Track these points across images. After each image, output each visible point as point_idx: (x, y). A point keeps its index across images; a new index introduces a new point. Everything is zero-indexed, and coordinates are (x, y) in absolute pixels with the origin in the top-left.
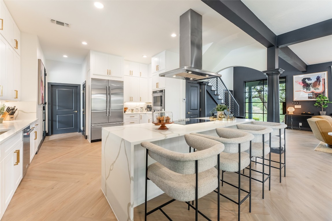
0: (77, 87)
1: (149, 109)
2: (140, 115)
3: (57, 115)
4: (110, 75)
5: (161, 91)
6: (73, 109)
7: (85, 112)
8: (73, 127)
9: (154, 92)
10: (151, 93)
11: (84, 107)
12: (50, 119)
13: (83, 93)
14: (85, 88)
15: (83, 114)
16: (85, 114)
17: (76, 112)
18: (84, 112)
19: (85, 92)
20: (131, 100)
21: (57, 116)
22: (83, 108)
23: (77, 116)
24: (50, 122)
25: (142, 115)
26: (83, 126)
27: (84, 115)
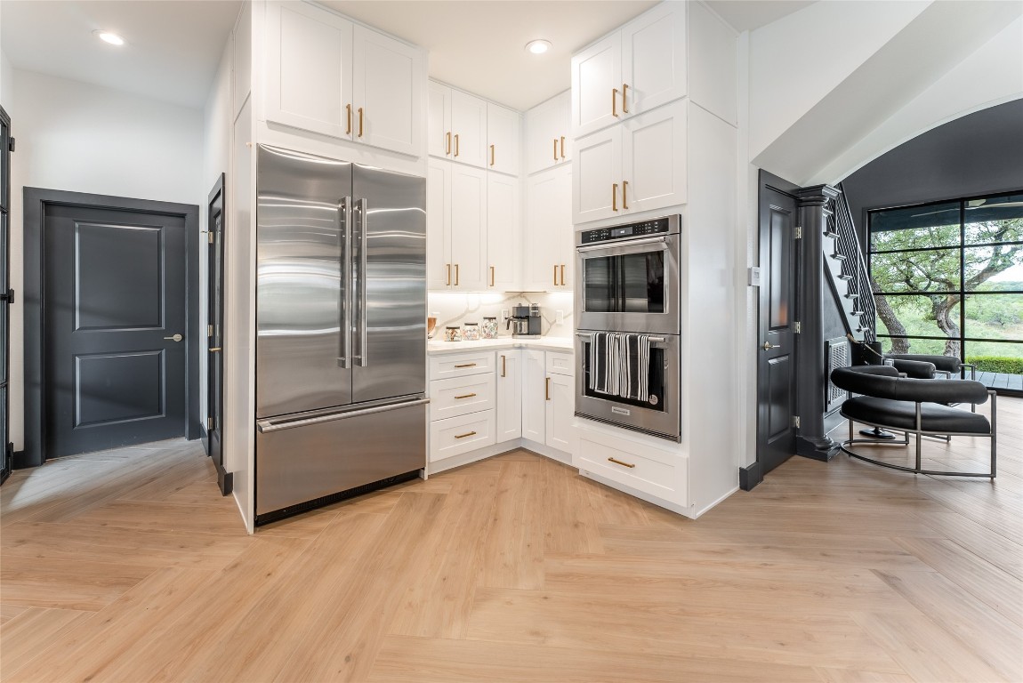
0: (182, 215)
1: (525, 324)
2: (500, 354)
3: (78, 355)
4: (359, 140)
5: (663, 225)
6: (163, 327)
7: (221, 345)
8: (160, 412)
9: (587, 237)
10: (570, 241)
11: (217, 317)
12: (38, 378)
13: (212, 247)
14: (218, 220)
15: (211, 356)
16: (221, 352)
17: (177, 337)
18: (217, 341)
19: (218, 241)
20: (453, 278)
21: (77, 359)
22: (211, 321)
23: (182, 359)
24: (38, 393)
25: (507, 354)
26: (211, 414)
27: (217, 356)
